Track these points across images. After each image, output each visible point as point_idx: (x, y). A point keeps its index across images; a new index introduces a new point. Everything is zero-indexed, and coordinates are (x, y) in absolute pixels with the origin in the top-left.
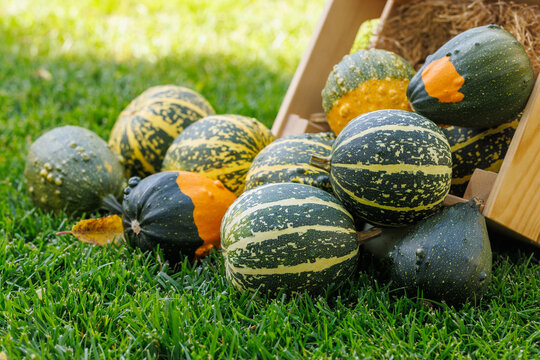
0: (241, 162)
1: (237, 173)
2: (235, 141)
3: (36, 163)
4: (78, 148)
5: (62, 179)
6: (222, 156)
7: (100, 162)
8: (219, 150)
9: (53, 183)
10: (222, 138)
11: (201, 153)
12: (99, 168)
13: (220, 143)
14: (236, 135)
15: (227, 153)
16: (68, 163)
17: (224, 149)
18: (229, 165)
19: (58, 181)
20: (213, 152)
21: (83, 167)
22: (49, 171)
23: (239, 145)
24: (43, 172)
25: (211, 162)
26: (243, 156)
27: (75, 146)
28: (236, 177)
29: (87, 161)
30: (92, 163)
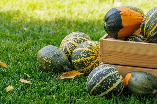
0: (93, 61)
1: (94, 65)
2: (89, 56)
3: (42, 57)
4: (55, 52)
5: (51, 62)
6: (87, 62)
7: (62, 56)
8: (86, 61)
9: (48, 63)
10: (85, 57)
11: (81, 64)
12: (62, 58)
13: (85, 59)
14: (88, 54)
15: (88, 61)
16: (53, 57)
17: (87, 60)
18: (91, 64)
19: (50, 62)
20: (84, 62)
21: (57, 58)
22: (46, 59)
23: (90, 57)
24: (45, 60)
25: (85, 65)
26: (93, 59)
27: (54, 51)
28: (94, 66)
29: (58, 56)
30: (60, 56)
